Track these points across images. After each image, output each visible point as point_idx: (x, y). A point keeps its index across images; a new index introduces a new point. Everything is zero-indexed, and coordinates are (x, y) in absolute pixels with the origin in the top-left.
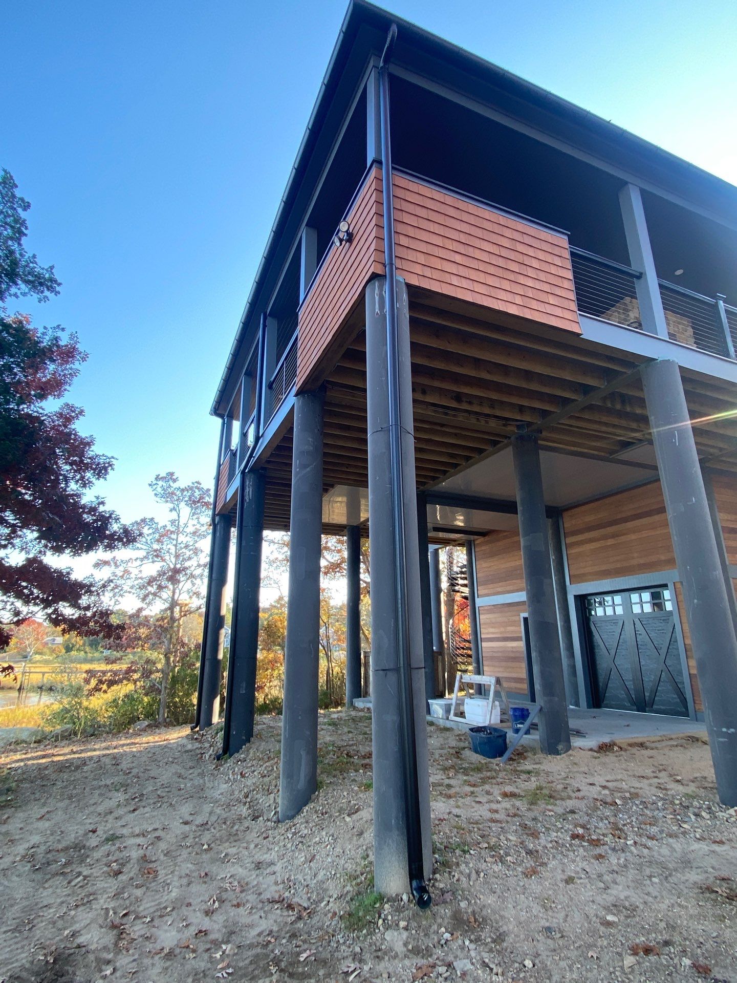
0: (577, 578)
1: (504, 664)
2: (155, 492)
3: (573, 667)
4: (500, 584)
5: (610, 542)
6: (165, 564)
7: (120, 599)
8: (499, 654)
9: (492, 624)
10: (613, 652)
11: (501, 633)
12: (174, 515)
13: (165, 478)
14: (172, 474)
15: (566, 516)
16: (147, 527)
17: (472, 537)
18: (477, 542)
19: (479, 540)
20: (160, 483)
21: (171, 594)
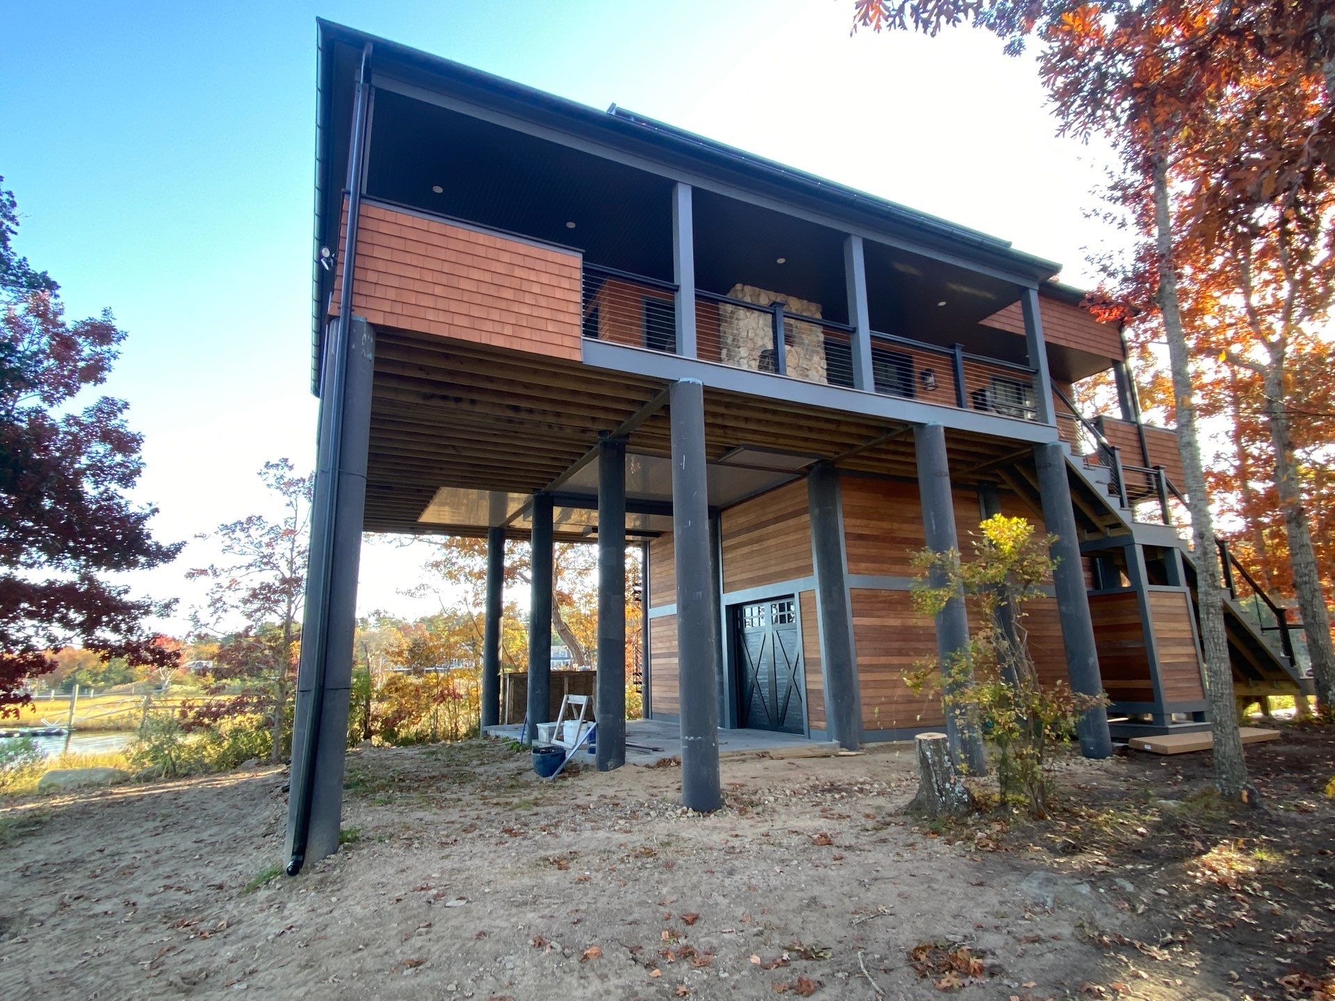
0: (730, 587)
1: (668, 683)
2: (266, 483)
3: (721, 684)
4: (668, 593)
5: (756, 547)
6: (279, 573)
7: (223, 615)
8: (665, 672)
9: (661, 639)
10: (755, 667)
11: (668, 648)
12: (290, 512)
13: (278, 465)
14: (286, 460)
15: (724, 515)
16: (254, 527)
17: (648, 538)
18: (652, 543)
19: (654, 541)
20: (272, 471)
21: (285, 609)
